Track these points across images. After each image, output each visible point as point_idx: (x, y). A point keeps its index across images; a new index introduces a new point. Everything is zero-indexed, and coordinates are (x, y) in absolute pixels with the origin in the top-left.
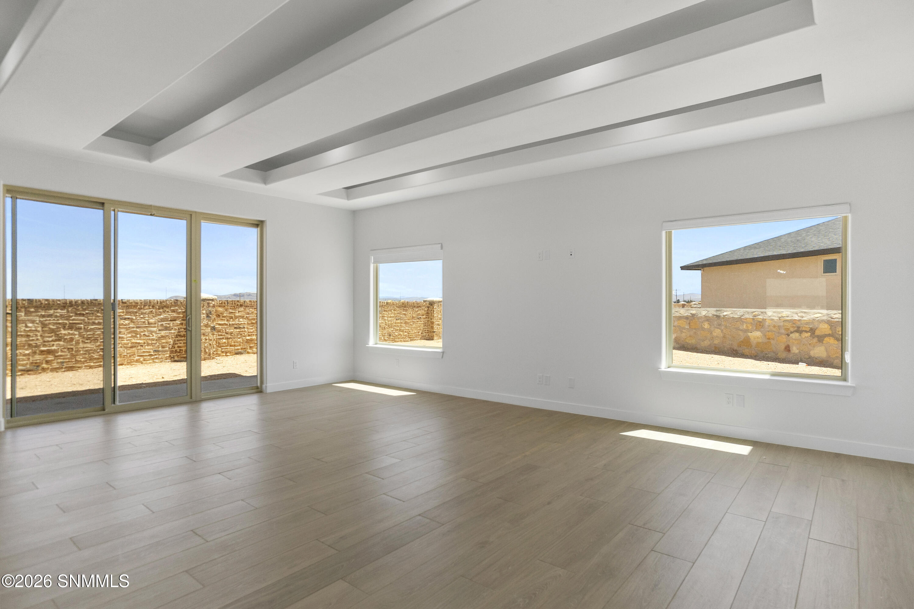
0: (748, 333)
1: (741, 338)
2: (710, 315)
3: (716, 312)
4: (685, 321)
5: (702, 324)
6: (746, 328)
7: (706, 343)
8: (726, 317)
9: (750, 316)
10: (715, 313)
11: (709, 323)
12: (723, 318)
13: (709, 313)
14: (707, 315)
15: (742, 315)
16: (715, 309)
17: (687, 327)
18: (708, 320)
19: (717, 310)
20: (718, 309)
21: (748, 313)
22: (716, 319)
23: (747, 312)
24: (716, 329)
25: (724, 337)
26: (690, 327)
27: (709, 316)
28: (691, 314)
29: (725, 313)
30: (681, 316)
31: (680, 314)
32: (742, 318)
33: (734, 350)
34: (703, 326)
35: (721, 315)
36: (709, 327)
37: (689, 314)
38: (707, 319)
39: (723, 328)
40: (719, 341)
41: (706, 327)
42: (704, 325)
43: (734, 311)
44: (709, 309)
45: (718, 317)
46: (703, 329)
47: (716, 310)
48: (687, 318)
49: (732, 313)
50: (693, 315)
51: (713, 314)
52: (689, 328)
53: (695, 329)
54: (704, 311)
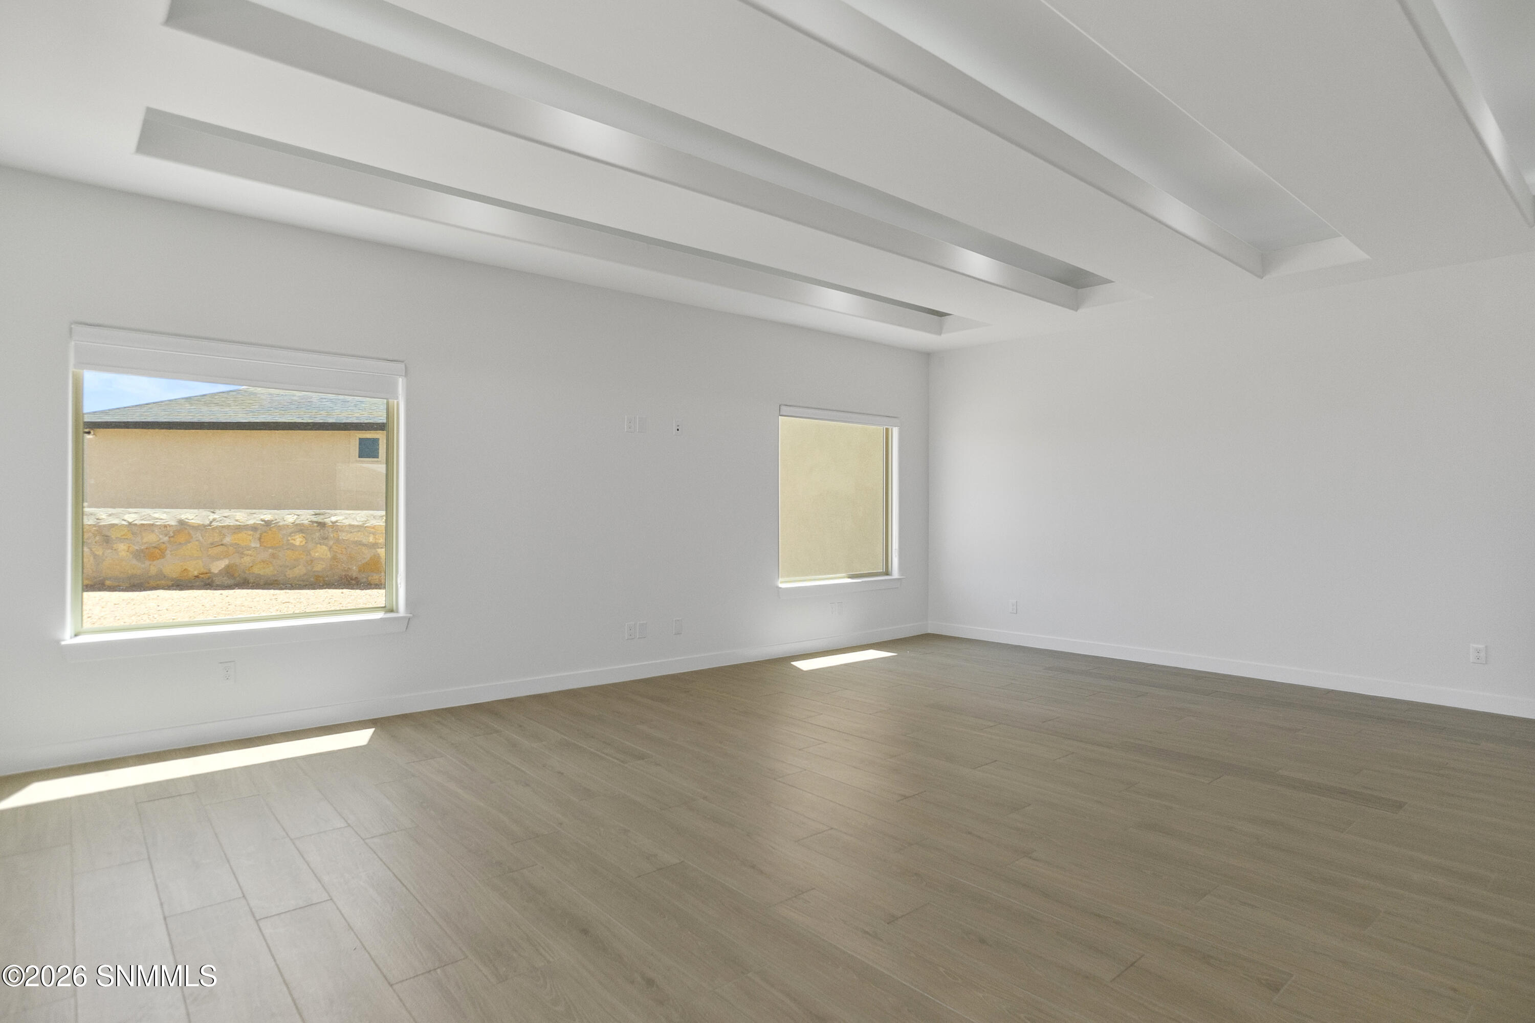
0: (377, 550)
1: (364, 558)
2: (306, 522)
3: (314, 516)
4: (250, 535)
5: (289, 538)
6: (374, 541)
7: (299, 571)
8: (337, 524)
9: (379, 522)
10: (314, 519)
11: (304, 535)
12: (332, 527)
13: (302, 517)
14: (298, 522)
15: (366, 521)
16: (312, 512)
17: (253, 545)
18: (301, 531)
19: (316, 513)
20: (317, 511)
21: (374, 517)
22: (319, 528)
23: (372, 515)
24: (319, 545)
25: (334, 558)
26: (261, 546)
27: (303, 524)
28: (262, 520)
29: (334, 519)
30: (240, 525)
31: (237, 521)
32: (366, 525)
33: (352, 579)
34: (291, 541)
35: (327, 521)
36: (304, 543)
37: (257, 520)
38: (299, 528)
39: (331, 543)
40: (324, 566)
41: (297, 543)
42: (294, 540)
43: (350, 514)
44: (298, 512)
45: (322, 525)
46: (292, 547)
47: (314, 513)
48: (254, 528)
49: (347, 518)
50: (268, 523)
51: (310, 520)
52: (258, 545)
53: (272, 547)
54: (290, 516)
